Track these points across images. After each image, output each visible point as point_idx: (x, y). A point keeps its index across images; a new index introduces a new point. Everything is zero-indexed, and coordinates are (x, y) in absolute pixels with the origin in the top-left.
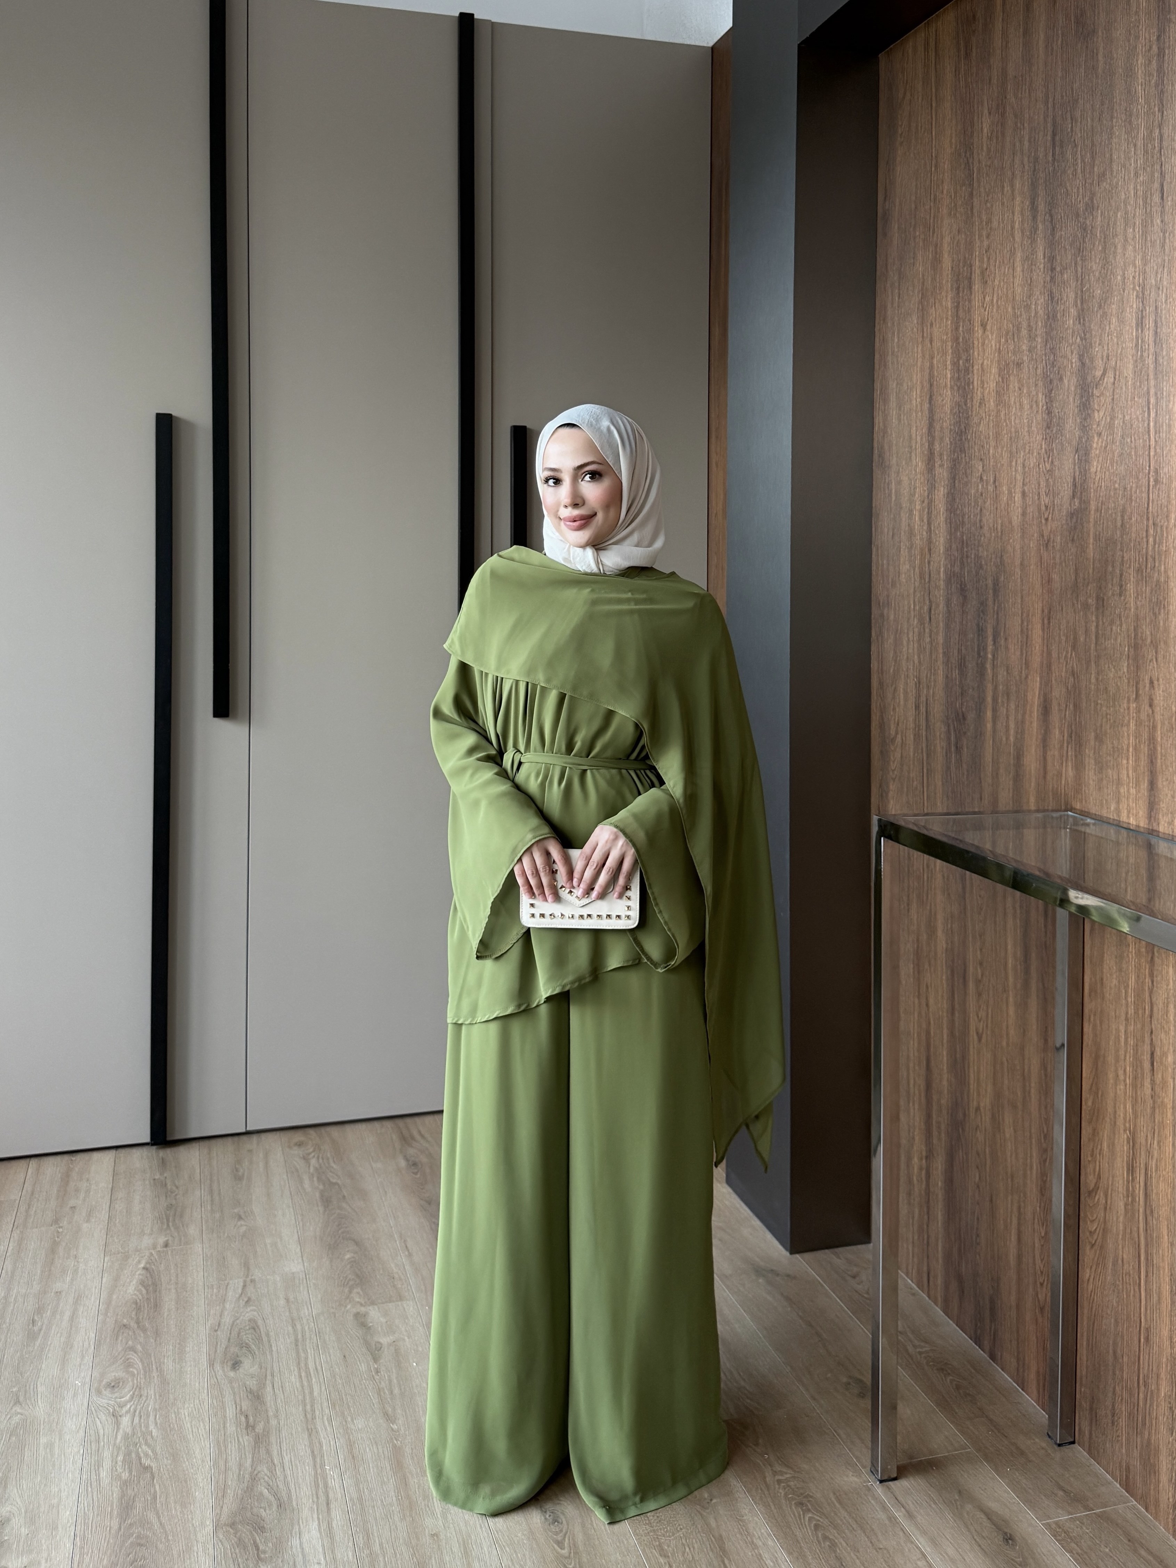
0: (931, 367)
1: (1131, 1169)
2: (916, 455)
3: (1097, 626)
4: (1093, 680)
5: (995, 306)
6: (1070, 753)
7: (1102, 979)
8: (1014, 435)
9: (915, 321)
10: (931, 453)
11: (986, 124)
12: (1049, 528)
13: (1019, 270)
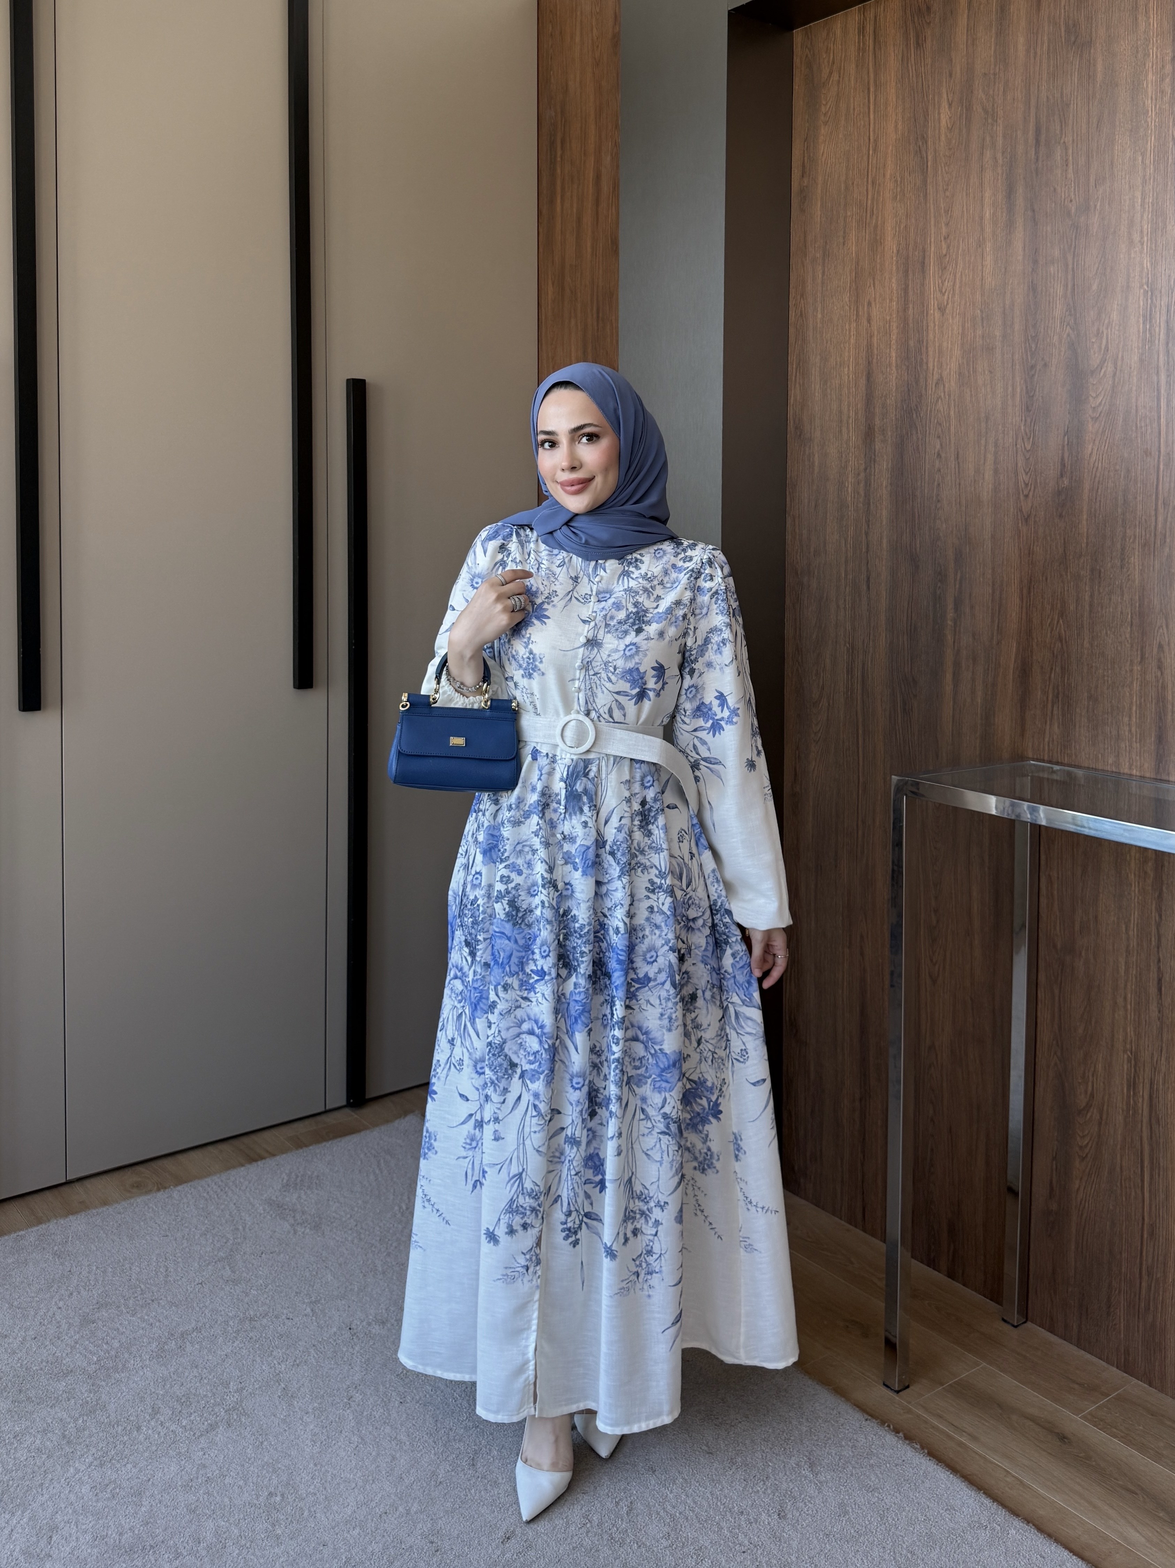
0: (870, 346)
1: (1133, 1084)
2: (848, 428)
3: (1092, 596)
4: (1086, 644)
5: (957, 291)
6: (1055, 712)
7: (1096, 917)
8: (983, 415)
9: (847, 299)
10: (869, 428)
11: (945, 116)
12: (1030, 504)
13: (989, 260)
